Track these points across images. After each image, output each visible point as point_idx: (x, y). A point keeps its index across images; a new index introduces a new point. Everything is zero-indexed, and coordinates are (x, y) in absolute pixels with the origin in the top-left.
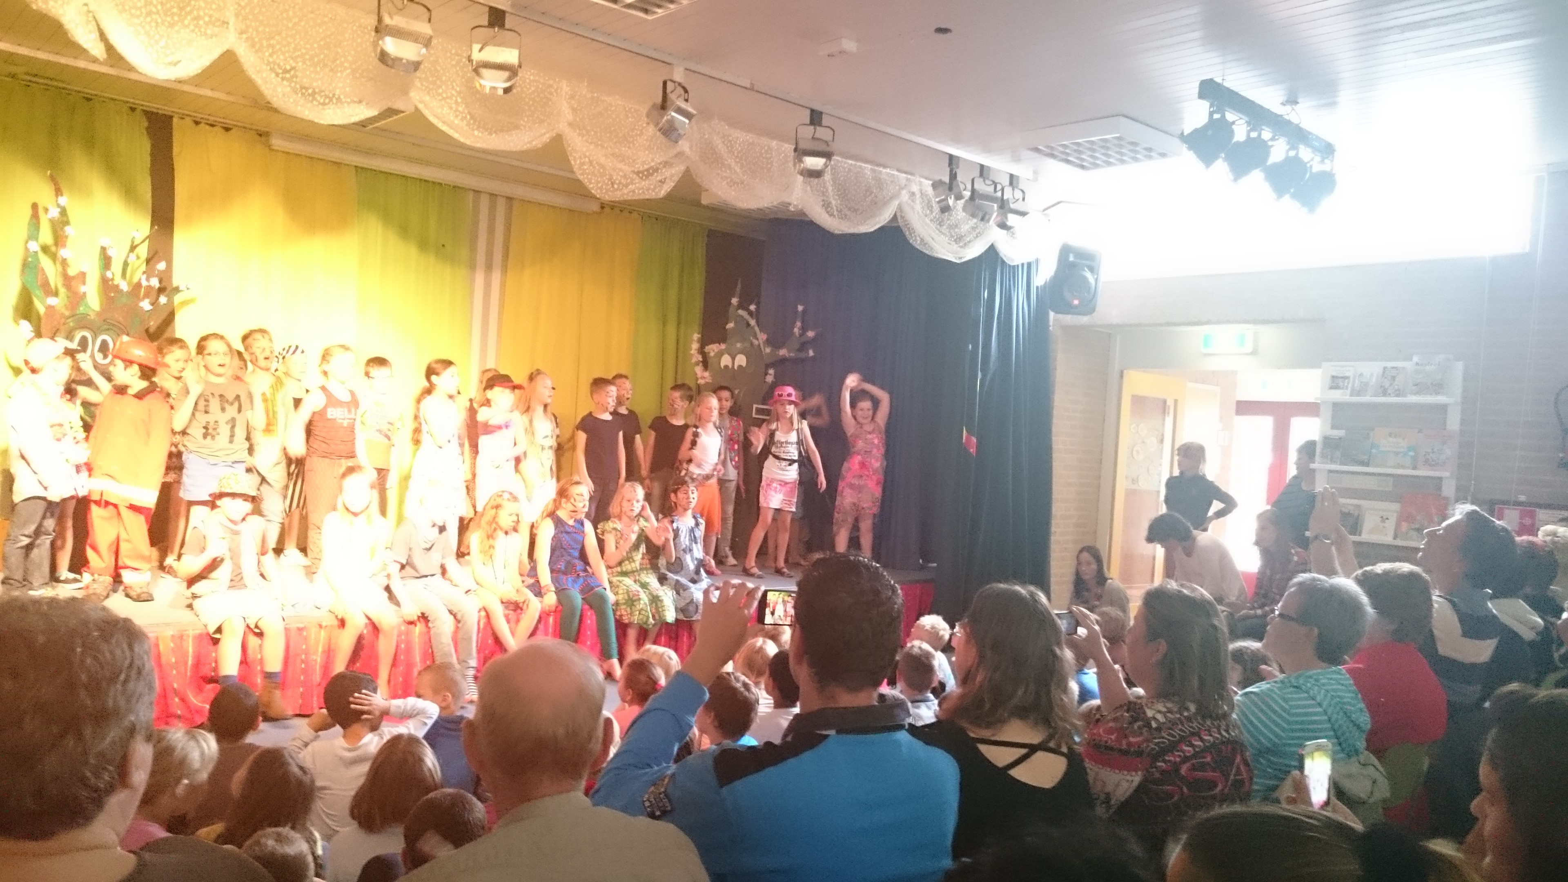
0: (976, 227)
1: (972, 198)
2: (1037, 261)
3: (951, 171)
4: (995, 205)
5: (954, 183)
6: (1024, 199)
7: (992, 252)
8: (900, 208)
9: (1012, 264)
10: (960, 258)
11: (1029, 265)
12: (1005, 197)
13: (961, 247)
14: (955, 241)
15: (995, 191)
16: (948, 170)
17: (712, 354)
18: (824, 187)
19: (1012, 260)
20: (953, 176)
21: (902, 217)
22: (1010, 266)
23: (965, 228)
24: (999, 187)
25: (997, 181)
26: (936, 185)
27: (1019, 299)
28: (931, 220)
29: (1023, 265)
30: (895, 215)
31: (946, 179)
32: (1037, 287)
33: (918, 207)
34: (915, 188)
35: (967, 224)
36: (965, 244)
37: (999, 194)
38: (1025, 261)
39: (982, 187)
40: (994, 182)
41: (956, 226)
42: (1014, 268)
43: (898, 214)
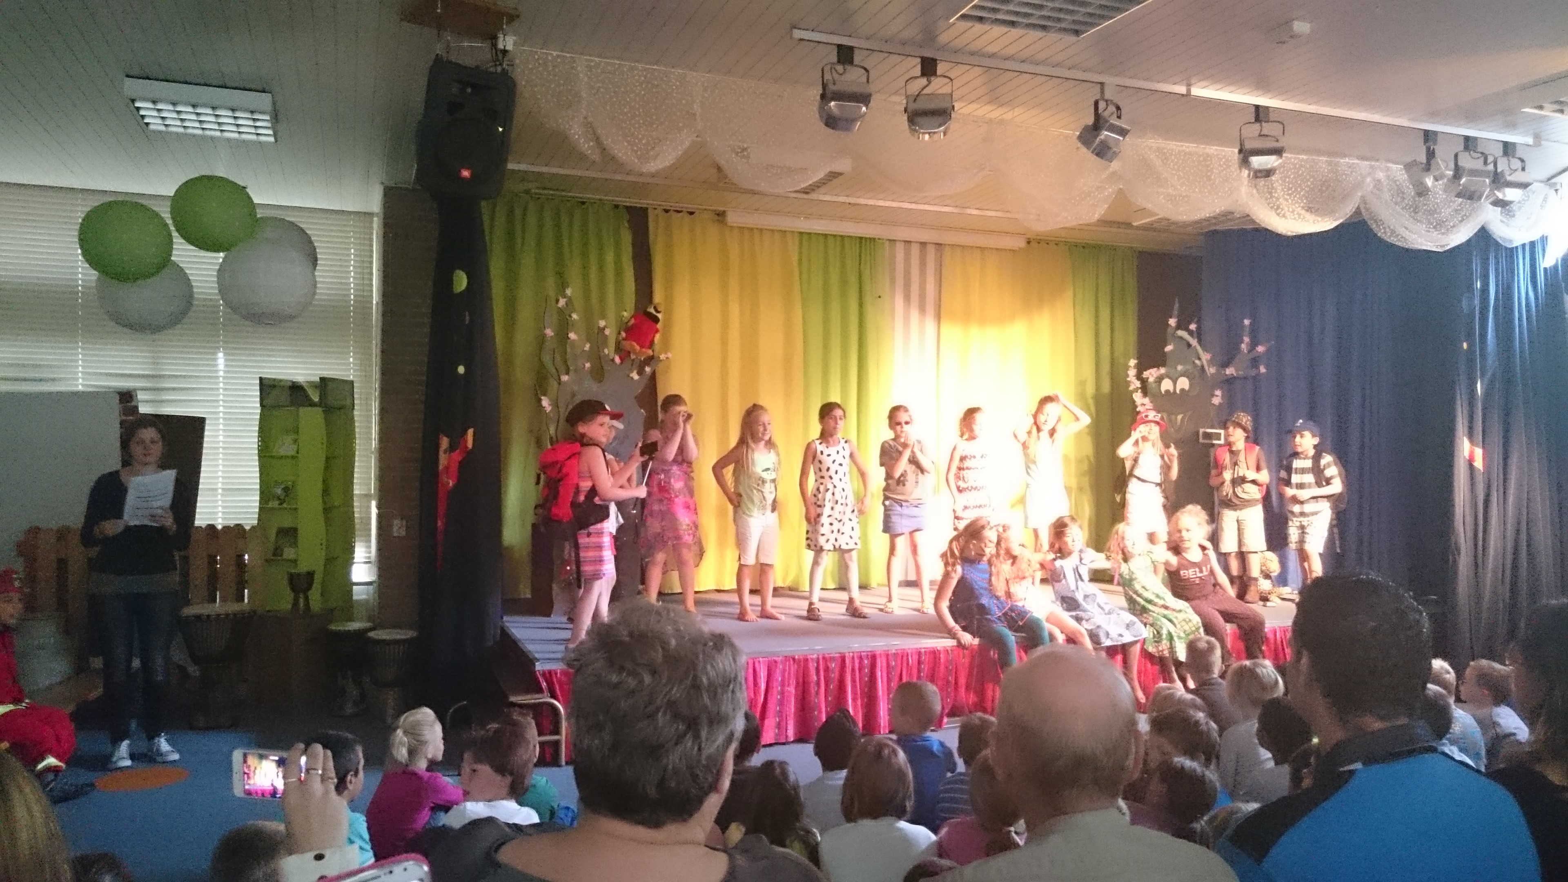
0: (1461, 210)
1: (1457, 176)
2: (1544, 239)
3: (1428, 149)
4: (1487, 181)
5: (1432, 162)
6: (1523, 169)
7: (1483, 235)
8: (1364, 200)
9: (1510, 246)
10: (1442, 246)
11: (1533, 244)
12: (1499, 170)
13: (1443, 234)
14: (1435, 227)
15: (1486, 163)
16: (1424, 148)
17: (1151, 380)
18: (1273, 188)
19: (1511, 241)
20: (1431, 154)
21: (1367, 210)
22: (1506, 248)
23: (1446, 212)
24: (1490, 159)
25: (1486, 152)
26: (1408, 167)
27: (1522, 286)
28: (1403, 209)
29: (1524, 245)
30: (1358, 208)
31: (1423, 159)
32: (1545, 269)
33: (1387, 196)
34: (1381, 175)
35: (1449, 207)
36: (1448, 230)
37: (1491, 167)
38: (1527, 241)
39: (1468, 162)
40: (1482, 153)
41: (1435, 212)
42: (1511, 253)
43: (1362, 207)
